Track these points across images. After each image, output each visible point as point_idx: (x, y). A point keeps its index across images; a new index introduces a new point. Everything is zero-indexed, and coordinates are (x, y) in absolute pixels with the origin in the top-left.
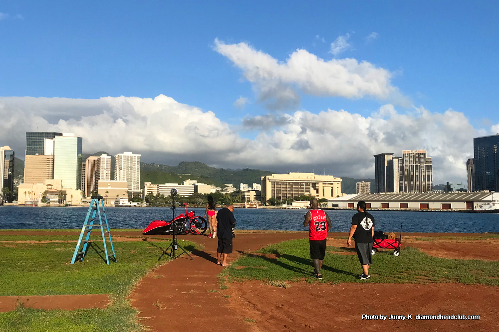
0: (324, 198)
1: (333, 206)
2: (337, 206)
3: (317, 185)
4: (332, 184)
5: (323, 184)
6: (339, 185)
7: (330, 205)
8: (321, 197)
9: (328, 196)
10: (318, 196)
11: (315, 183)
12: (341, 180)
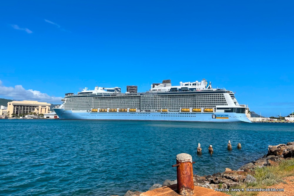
0: (41, 113)
1: (47, 117)
2: (49, 117)
3: (38, 107)
4: (45, 106)
5: (42, 106)
6: (49, 108)
7: (45, 117)
8: (40, 113)
9: (43, 112)
10: (38, 112)
11: (37, 106)
12: (51, 105)
